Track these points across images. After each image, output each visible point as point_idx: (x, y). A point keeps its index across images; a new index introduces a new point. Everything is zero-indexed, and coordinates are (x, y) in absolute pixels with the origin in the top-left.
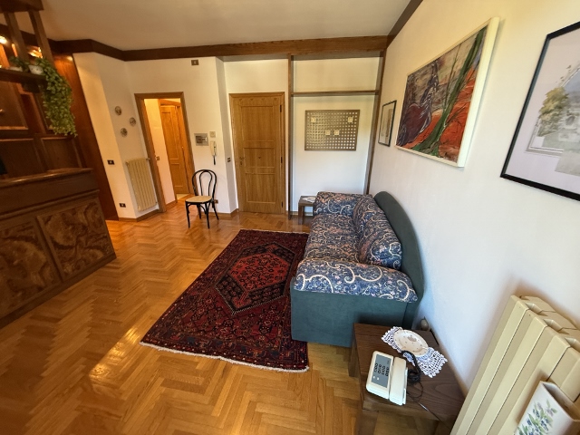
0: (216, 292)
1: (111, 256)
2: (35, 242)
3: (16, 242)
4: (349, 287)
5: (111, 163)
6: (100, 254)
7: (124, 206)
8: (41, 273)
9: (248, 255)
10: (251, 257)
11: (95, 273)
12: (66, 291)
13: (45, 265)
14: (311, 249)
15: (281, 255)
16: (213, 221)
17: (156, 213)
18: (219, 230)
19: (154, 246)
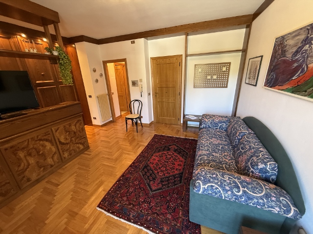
0: (140, 176)
1: (87, 147)
2: (50, 141)
3: (41, 142)
4: (237, 197)
5: (90, 97)
6: (81, 147)
7: (95, 118)
8: (52, 158)
9: (159, 151)
10: (161, 153)
11: (78, 158)
12: (64, 167)
13: (55, 153)
14: (201, 155)
15: (179, 153)
16: (140, 128)
17: (111, 122)
18: (142, 134)
19: (109, 142)
